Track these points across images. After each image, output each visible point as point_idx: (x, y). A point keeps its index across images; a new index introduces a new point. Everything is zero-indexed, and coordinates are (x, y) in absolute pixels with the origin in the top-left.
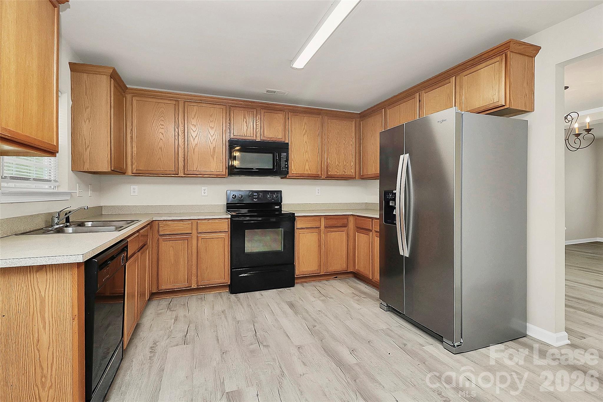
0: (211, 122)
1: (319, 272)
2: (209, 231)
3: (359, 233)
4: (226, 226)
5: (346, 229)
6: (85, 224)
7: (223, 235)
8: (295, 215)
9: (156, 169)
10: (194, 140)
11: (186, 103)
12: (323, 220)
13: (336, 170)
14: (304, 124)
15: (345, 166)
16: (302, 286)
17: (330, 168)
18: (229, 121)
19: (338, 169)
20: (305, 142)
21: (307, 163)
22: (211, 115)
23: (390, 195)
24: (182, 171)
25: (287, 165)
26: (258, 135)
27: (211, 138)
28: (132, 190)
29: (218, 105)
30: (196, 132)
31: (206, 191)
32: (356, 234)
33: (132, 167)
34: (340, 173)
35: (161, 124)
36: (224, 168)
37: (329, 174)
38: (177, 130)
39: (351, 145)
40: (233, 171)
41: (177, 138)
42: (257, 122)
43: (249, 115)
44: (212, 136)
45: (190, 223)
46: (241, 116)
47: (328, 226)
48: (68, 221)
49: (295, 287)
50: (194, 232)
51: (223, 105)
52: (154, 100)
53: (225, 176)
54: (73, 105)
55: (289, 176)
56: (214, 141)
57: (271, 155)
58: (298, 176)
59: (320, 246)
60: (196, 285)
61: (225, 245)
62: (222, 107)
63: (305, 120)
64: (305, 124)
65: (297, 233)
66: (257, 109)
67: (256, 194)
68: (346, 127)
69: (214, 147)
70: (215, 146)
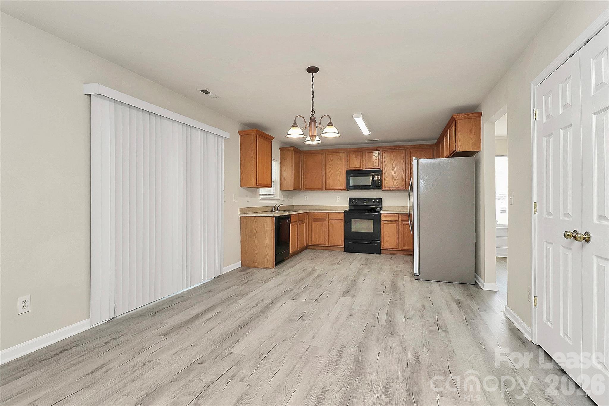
0: (338, 162)
1: (397, 248)
2: (335, 218)
7: (340, 221)
8: (381, 212)
9: (313, 188)
10: (330, 172)
11: (326, 154)
12: (400, 216)
16: (386, 255)
18: (348, 160)
20: (394, 168)
21: (395, 181)
22: (338, 158)
24: (325, 187)
25: (381, 183)
26: (364, 166)
27: (338, 170)
30: (331, 168)
33: (304, 187)
36: (345, 186)
38: (322, 168)
40: (348, 188)
41: (322, 172)
42: (363, 159)
43: (358, 156)
45: (325, 214)
46: (354, 157)
47: (403, 220)
49: (381, 255)
50: (327, 219)
52: (312, 155)
53: (344, 190)
55: (383, 189)
56: (340, 172)
58: (386, 188)
59: (398, 232)
60: (328, 244)
61: (342, 226)
62: (343, 153)
63: (394, 153)
64: (394, 156)
65: (382, 223)
66: (363, 151)
67: (365, 200)
69: (340, 175)
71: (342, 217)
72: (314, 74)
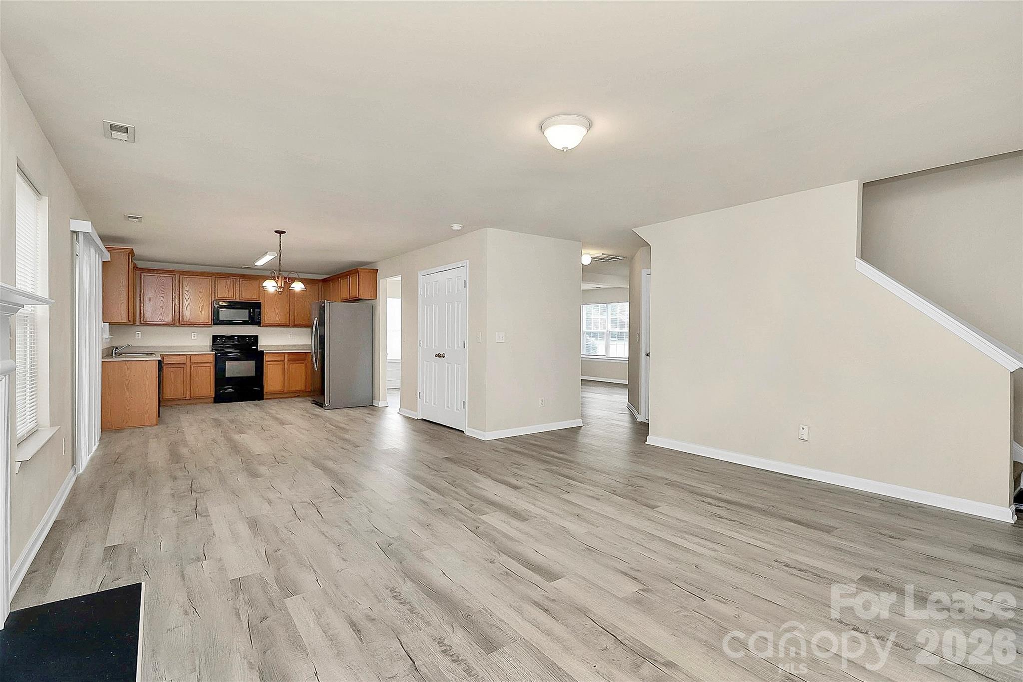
0: (200, 288)
1: (283, 391)
2: (199, 362)
4: (211, 359)
7: (209, 365)
8: (267, 352)
10: (187, 301)
11: (181, 276)
12: (286, 356)
13: (302, 321)
16: (269, 400)
17: (296, 319)
18: (214, 288)
21: (277, 316)
22: (200, 284)
24: (178, 322)
25: (260, 317)
26: (238, 297)
28: (137, 335)
29: (206, 276)
30: (188, 295)
31: (195, 336)
33: (140, 320)
35: (162, 290)
36: (210, 319)
37: (295, 323)
38: (174, 294)
41: (174, 300)
43: (229, 283)
44: (201, 298)
45: (185, 357)
46: (223, 283)
47: (290, 360)
49: (264, 401)
51: (210, 276)
52: (157, 275)
53: (211, 324)
55: (262, 325)
56: (202, 301)
57: (247, 311)
58: (269, 324)
59: (283, 373)
60: (190, 396)
61: (211, 372)
62: (209, 278)
65: (265, 364)
66: (237, 279)
67: (237, 338)
69: (202, 305)
71: (212, 359)
72: (282, 235)
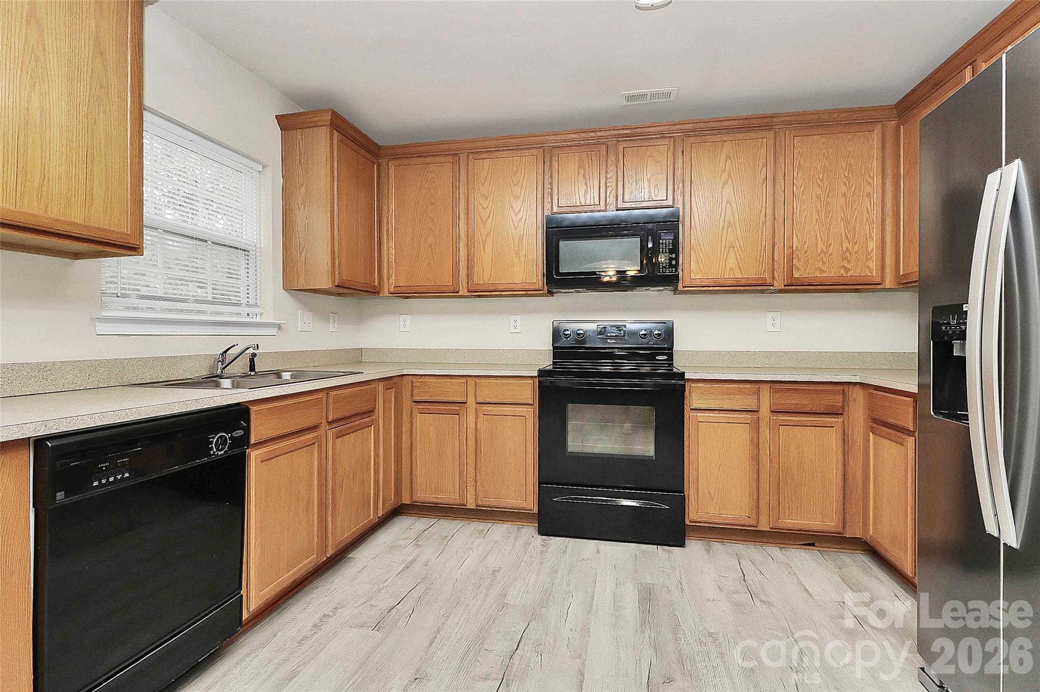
0: (515, 185)
1: (753, 522)
2: (497, 401)
3: (877, 437)
5: (842, 420)
6: (281, 375)
7: (524, 411)
8: (686, 378)
9: (424, 284)
10: (484, 225)
11: (471, 157)
12: (765, 393)
13: (820, 265)
14: (723, 157)
15: (848, 254)
16: (706, 549)
17: (799, 260)
18: (550, 180)
19: (824, 263)
20: (727, 203)
21: (732, 254)
22: (514, 172)
23: (954, 319)
24: (465, 285)
26: (612, 200)
27: (514, 217)
28: (402, 323)
29: (528, 149)
30: (488, 209)
31: (517, 324)
32: (869, 436)
33: (389, 282)
34: (832, 272)
35: (431, 202)
36: (540, 274)
37: (795, 276)
38: (455, 209)
39: (869, 195)
40: (554, 283)
41: (455, 224)
42: (608, 171)
43: (590, 161)
45: (463, 383)
46: (573, 165)
47: (780, 408)
48: (252, 368)
49: (686, 548)
50: (471, 401)
51: (537, 148)
52: (420, 160)
53: (542, 292)
54: (284, 185)
55: (684, 287)
56: (520, 222)
57: (636, 241)
58: (706, 284)
59: (756, 458)
60: (474, 503)
61: (527, 433)
62: (534, 152)
63: (728, 148)
64: (728, 157)
65: (691, 420)
66: (608, 143)
68: (850, 148)
69: (520, 235)
70: (522, 233)
71: (530, 394)
